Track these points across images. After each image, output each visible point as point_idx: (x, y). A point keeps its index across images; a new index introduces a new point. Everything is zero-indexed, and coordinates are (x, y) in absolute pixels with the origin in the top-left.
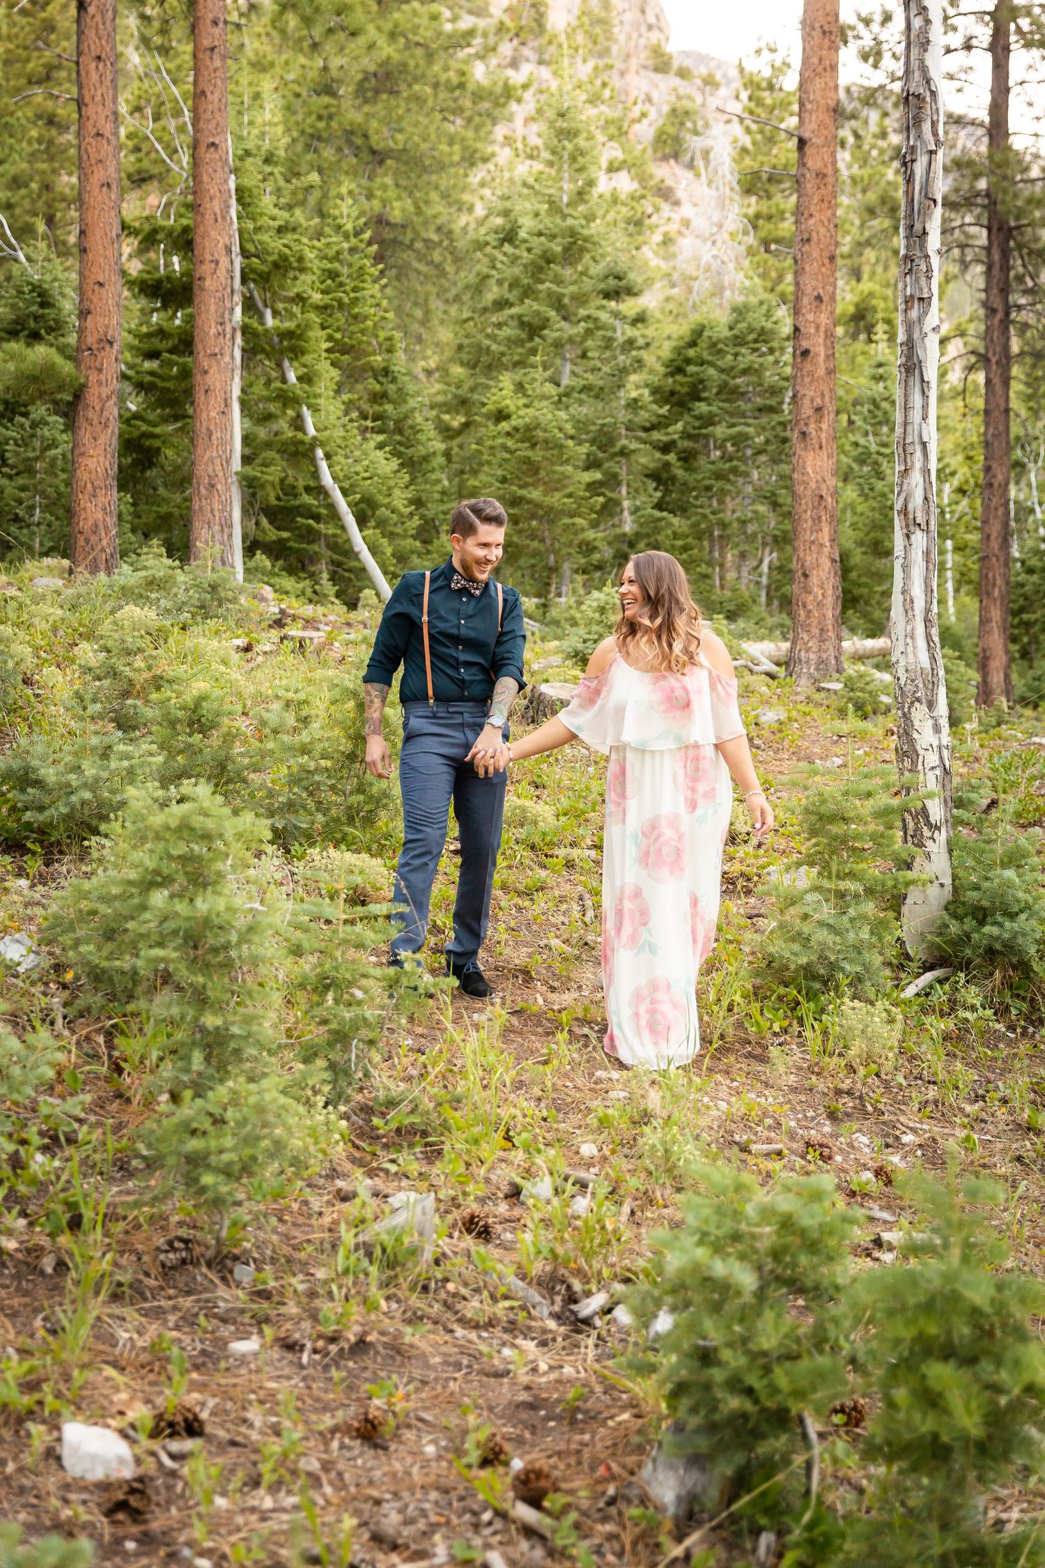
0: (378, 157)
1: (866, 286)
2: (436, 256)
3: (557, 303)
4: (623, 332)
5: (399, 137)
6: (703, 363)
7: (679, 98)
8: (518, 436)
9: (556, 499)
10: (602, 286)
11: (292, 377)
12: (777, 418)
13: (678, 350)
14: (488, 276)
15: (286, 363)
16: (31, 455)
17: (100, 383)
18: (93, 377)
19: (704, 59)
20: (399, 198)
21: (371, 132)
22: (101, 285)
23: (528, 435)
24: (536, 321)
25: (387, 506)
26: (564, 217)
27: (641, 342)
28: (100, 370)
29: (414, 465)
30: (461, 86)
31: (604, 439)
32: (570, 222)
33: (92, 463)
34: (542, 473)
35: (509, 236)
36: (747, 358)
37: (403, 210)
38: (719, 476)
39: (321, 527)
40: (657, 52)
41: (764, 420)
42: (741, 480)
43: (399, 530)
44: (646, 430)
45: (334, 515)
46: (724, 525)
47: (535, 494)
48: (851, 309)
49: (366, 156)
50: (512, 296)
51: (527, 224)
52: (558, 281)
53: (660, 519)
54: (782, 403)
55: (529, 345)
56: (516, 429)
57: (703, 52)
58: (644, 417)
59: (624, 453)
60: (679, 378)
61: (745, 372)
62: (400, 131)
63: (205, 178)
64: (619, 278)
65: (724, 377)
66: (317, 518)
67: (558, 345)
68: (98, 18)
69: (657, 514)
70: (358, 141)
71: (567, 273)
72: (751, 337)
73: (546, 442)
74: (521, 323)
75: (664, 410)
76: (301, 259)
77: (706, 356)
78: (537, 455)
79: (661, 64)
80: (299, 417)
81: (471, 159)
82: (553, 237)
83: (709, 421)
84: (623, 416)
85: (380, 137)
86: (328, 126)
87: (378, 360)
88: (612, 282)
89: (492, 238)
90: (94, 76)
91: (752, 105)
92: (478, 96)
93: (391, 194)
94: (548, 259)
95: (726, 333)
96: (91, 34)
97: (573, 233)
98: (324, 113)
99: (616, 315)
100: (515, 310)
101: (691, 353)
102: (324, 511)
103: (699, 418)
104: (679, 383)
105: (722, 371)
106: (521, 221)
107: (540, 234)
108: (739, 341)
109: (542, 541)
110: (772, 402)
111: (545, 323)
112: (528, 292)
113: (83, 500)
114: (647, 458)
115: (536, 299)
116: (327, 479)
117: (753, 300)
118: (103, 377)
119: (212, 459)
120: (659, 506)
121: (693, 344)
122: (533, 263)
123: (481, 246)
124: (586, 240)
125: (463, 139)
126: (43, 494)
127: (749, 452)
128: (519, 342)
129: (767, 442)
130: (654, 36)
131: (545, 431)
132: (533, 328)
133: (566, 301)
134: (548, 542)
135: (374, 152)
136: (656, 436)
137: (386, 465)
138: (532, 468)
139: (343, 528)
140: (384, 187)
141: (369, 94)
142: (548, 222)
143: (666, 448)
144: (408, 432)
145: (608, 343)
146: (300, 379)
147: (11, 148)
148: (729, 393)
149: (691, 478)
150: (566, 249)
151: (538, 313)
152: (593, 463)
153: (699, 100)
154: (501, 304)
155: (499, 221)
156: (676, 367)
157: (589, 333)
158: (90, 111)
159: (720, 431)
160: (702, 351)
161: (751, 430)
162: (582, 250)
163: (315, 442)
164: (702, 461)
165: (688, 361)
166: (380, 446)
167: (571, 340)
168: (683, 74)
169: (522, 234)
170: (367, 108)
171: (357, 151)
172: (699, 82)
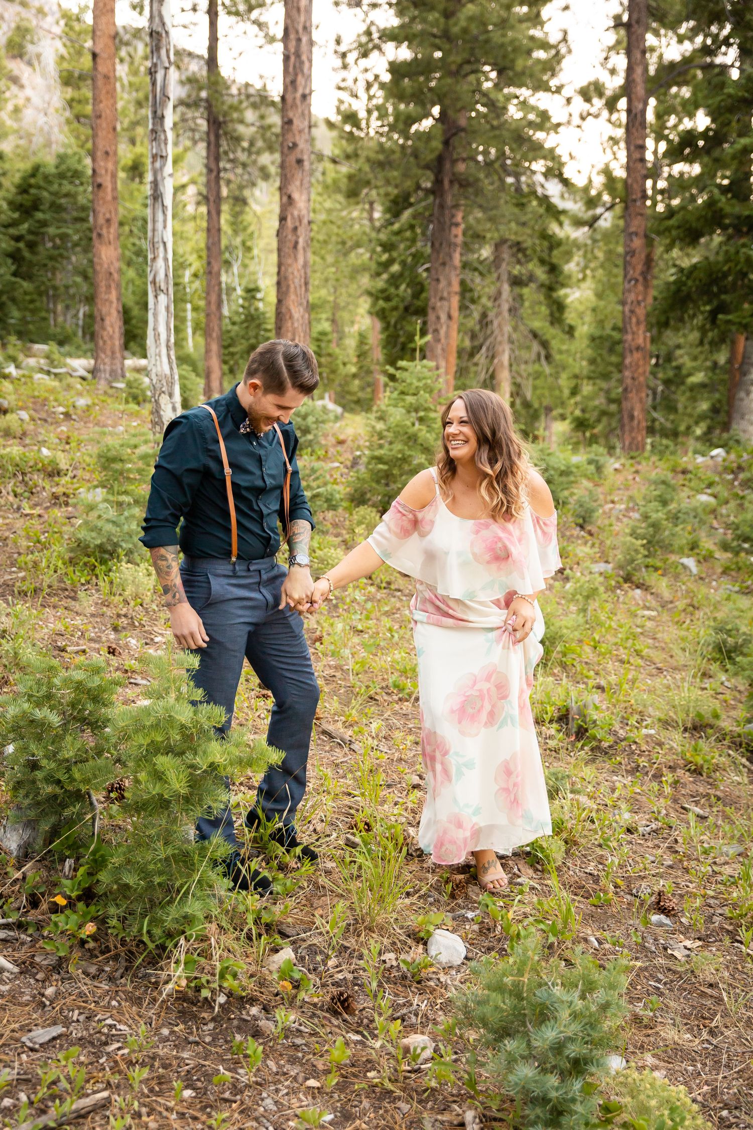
1: (139, 149)
6: (39, 187)
7: (22, 20)
12: (86, 225)
13: (24, 179)
36: (67, 187)
38: (51, 258)
41: (78, 226)
42: (65, 262)
44: (5, 227)
46: (55, 288)
48: (130, 163)
53: (15, 283)
54: (88, 216)
60: (25, 196)
61: (67, 195)
65: (53, 198)
69: (13, 279)
72: (69, 174)
75: (16, 215)
77: (42, 183)
83: (44, 224)
91: (67, 29)
95: (53, 170)
101: (32, 181)
103: (39, 221)
104: (25, 199)
105: (51, 193)
108: (62, 176)
110: (83, 215)
114: (6, 244)
117: (70, 151)
120: (15, 274)
121: (33, 175)
127: (69, 245)
129: (81, 239)
136: (12, 231)
143: (18, 239)
148: (57, 208)
149: (35, 259)
153: (34, 22)
156: (23, 188)
159: (52, 230)
160: (38, 180)
161: (70, 231)
164: (41, 248)
165: (30, 186)
168: (23, 4)
172: (34, 11)
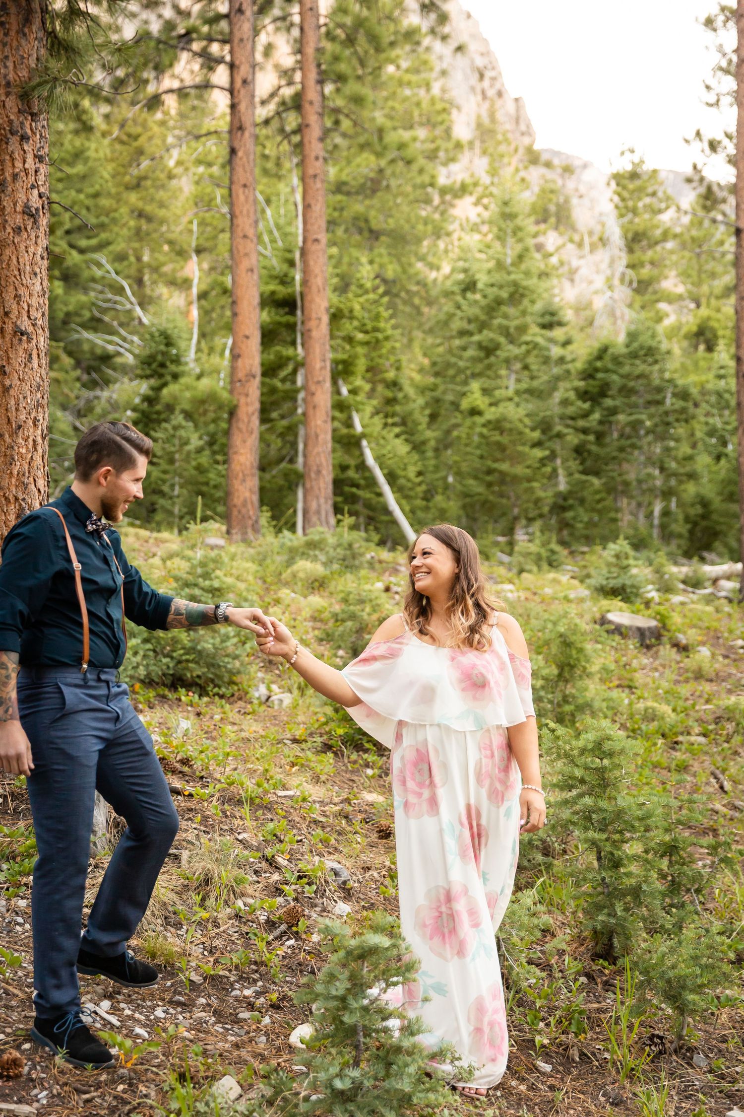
0: (374, 235)
1: (704, 312)
2: (417, 301)
3: (505, 332)
4: (556, 351)
5: (391, 221)
6: (607, 371)
7: (546, 181)
8: (491, 426)
9: (519, 470)
10: (540, 320)
11: (344, 391)
12: (661, 409)
13: (590, 363)
14: (454, 315)
15: (340, 382)
16: (173, 449)
17: (247, 404)
18: (243, 400)
19: (557, 154)
20: (391, 262)
21: (371, 218)
22: (247, 337)
23: (497, 425)
24: (491, 345)
25: (405, 477)
26: (509, 273)
27: (569, 358)
28: (247, 395)
29: (418, 447)
30: (432, 185)
31: (545, 426)
32: (513, 277)
33: (242, 459)
34: (508, 452)
35: (470, 286)
36: (641, 367)
37: (395, 271)
38: (622, 449)
39: (360, 493)
40: (529, 150)
41: (653, 410)
42: (636, 452)
43: (412, 493)
44: (573, 418)
45: (372, 482)
46: (627, 484)
47: (504, 467)
48: (695, 329)
49: (366, 234)
50: (472, 327)
51: (482, 279)
52: (506, 316)
53: (587, 481)
54: (665, 398)
55: (486, 362)
56: (489, 422)
57: (556, 149)
58: (571, 410)
59: (559, 435)
60: (591, 382)
61: (639, 377)
62: (390, 216)
63: (311, 263)
64: (553, 314)
65: (624, 381)
66: (357, 486)
67: (507, 361)
68: (245, 159)
69: (584, 477)
70: (362, 224)
71: (511, 311)
72: (642, 353)
73: (511, 430)
74: (480, 346)
75: (587, 406)
76: (351, 311)
77: (610, 366)
78: (505, 440)
79: (533, 158)
80: (350, 418)
81: (438, 233)
82: (501, 287)
83: (613, 411)
84: (557, 410)
85: (377, 221)
86: (341, 216)
87: (391, 375)
88: (548, 318)
89: (456, 289)
90: (242, 198)
91: (619, 189)
92: (443, 191)
93: (386, 259)
94: (499, 302)
95: (624, 350)
96: (239, 170)
97: (515, 284)
98: (338, 206)
99: (551, 340)
100: (476, 338)
101: (599, 364)
102: (362, 482)
103: (608, 409)
104: (593, 386)
105: (622, 376)
106: (477, 276)
107: (492, 285)
108: (634, 355)
109: (508, 498)
110: (658, 397)
111: (497, 346)
112: (483, 326)
113: (236, 484)
114: (573, 439)
115: (490, 330)
116: (370, 460)
117: (641, 327)
118: (249, 400)
119: (318, 454)
120: (585, 472)
121: (600, 357)
122: (488, 306)
123: (448, 294)
124: (525, 288)
125: (433, 221)
126: (181, 476)
127: (642, 432)
128: (480, 360)
129: (656, 425)
130: (526, 141)
131: (510, 422)
132: (489, 350)
133: (512, 330)
134: (513, 499)
135: (371, 231)
136: (581, 423)
137: (401, 448)
138: (502, 448)
139: (380, 495)
140: (380, 255)
141: (368, 192)
142: (498, 277)
143: (585, 431)
144: (410, 424)
145: (546, 360)
146: (350, 392)
147: (117, 234)
148: (626, 391)
149: (602, 452)
150: (512, 295)
151: (492, 340)
152: (538, 444)
153: (560, 182)
154: (462, 333)
155: (461, 276)
156: (589, 374)
157: (528, 352)
158: (240, 221)
159: (621, 418)
160: (607, 362)
161: (644, 417)
162: (523, 296)
163: (363, 435)
164: (607, 440)
165: (597, 370)
166: (397, 436)
167: (516, 358)
168: (548, 165)
169: (480, 285)
170: (367, 202)
171: (360, 231)
172: (559, 171)
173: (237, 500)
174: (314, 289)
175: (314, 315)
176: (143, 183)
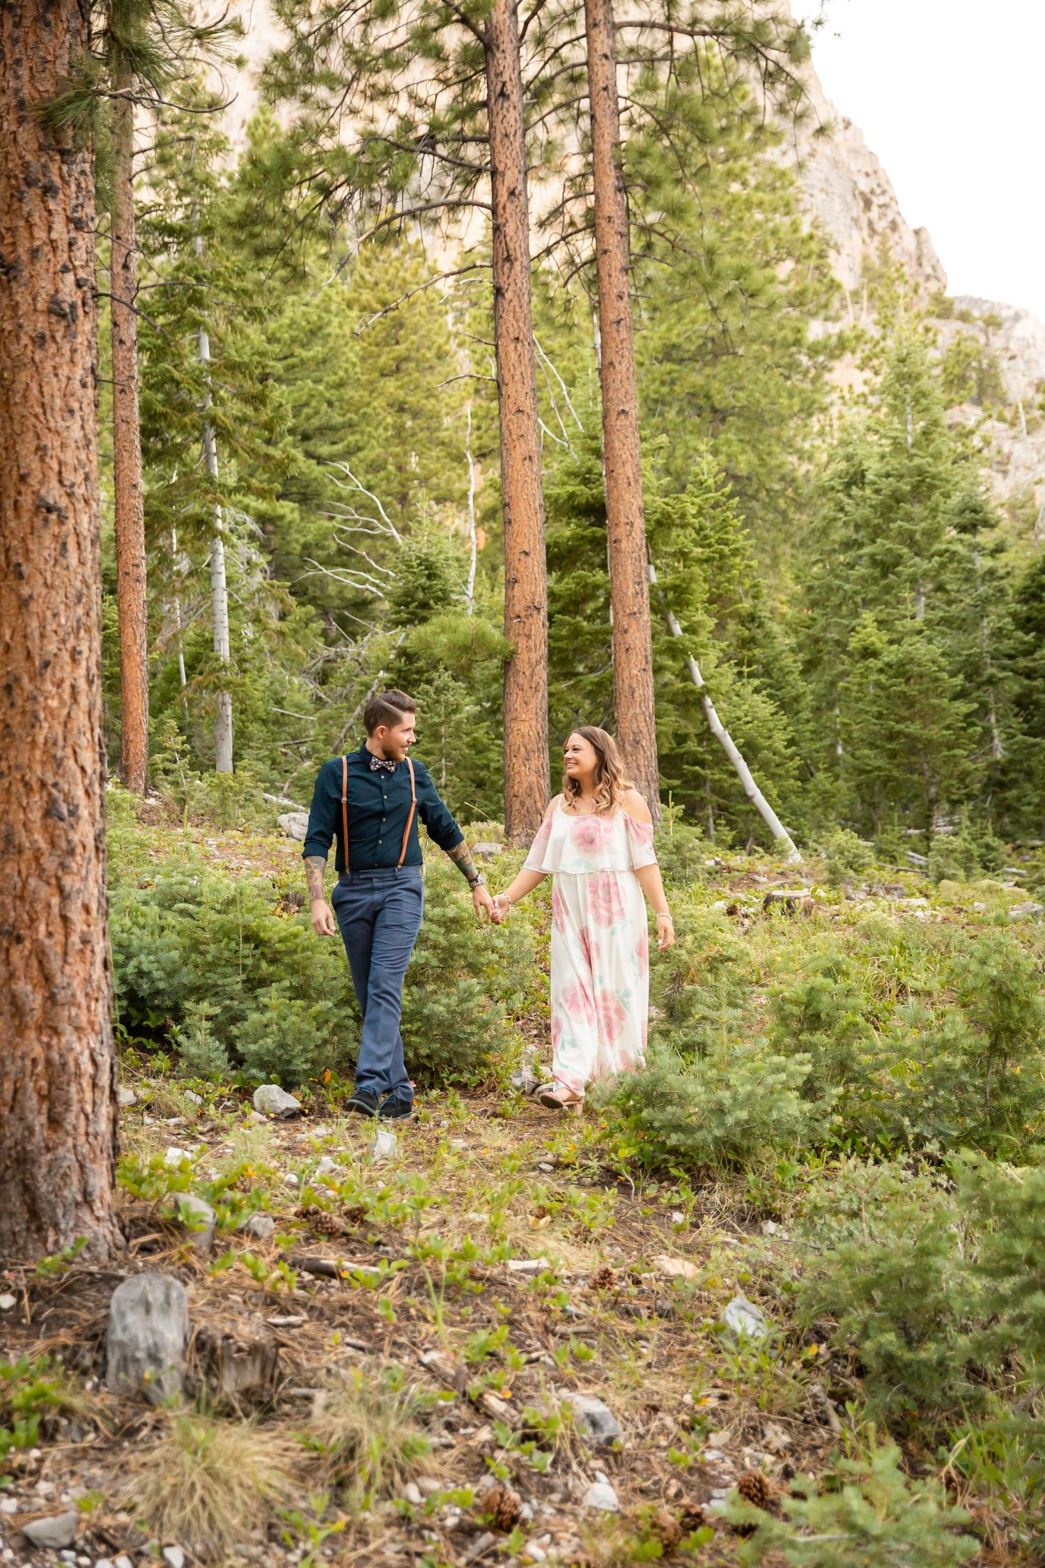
0: (720, 415)
2: (782, 503)
3: (909, 539)
4: (983, 563)
5: (741, 394)
7: (961, 340)
8: (891, 672)
9: (935, 732)
10: (956, 520)
11: (677, 628)
13: (1032, 577)
14: (835, 519)
15: (672, 617)
16: (436, 720)
17: (529, 649)
18: (522, 643)
19: (977, 302)
20: (744, 452)
21: (713, 392)
22: (527, 554)
23: (900, 670)
24: (889, 559)
25: (769, 748)
26: (911, 457)
27: (1001, 572)
28: (529, 636)
29: (787, 706)
30: (797, 342)
31: (971, 669)
32: (917, 461)
33: (524, 728)
34: (918, 707)
35: (856, 478)
37: (749, 463)
39: (707, 772)
40: (938, 299)
43: (781, 771)
44: (1010, 657)
45: (722, 758)
47: (914, 728)
49: (708, 415)
50: (861, 535)
51: (873, 467)
52: (909, 518)
53: (1035, 745)
55: (883, 582)
56: (889, 665)
57: (976, 296)
58: (1007, 645)
59: (991, 681)
60: (1035, 605)
62: (741, 389)
63: (617, 445)
64: (975, 511)
66: (702, 764)
67: (913, 580)
68: (515, 302)
69: (1031, 740)
70: (702, 402)
71: (917, 510)
73: (921, 676)
74: (874, 561)
75: (1030, 638)
76: (683, 516)
78: (913, 690)
79: (944, 309)
80: (687, 666)
81: (809, 409)
82: (901, 477)
84: (988, 646)
85: (722, 396)
86: (672, 391)
87: (746, 605)
88: (968, 515)
89: (836, 483)
90: (513, 356)
92: (814, 351)
93: (736, 448)
94: (898, 498)
96: (508, 318)
97: (920, 472)
98: (667, 378)
99: (975, 547)
100: (867, 550)
102: (709, 757)
104: (1038, 610)
106: (866, 465)
107: (888, 475)
109: (922, 774)
111: (899, 560)
112: (877, 533)
113: (517, 763)
114: (1014, 687)
115: (887, 538)
116: (717, 727)
118: (531, 643)
119: (635, 716)
120: (1032, 732)
122: (882, 503)
123: (824, 491)
124: (934, 477)
125: (801, 392)
126: (448, 757)
128: (875, 581)
130: (933, 286)
131: (919, 665)
132: (886, 566)
133: (918, 537)
134: (928, 774)
135: (714, 410)
136: (1023, 662)
137: (764, 707)
138: (910, 702)
139: (734, 774)
140: (729, 442)
141: (709, 357)
142: (894, 463)
143: (1029, 674)
144: (775, 674)
145: (969, 576)
146: (685, 630)
147: (370, 435)
150: (916, 487)
151: (890, 550)
152: (961, 695)
153: (982, 340)
154: (848, 545)
155: (843, 465)
156: (1031, 594)
157: (943, 566)
158: (510, 390)
162: (932, 488)
163: (707, 690)
166: (757, 691)
167: (925, 574)
168: (964, 317)
169: (870, 476)
170: (707, 371)
171: (700, 411)
172: (980, 324)
173: (519, 788)
174: (622, 482)
175: (623, 519)
176: (404, 366)
